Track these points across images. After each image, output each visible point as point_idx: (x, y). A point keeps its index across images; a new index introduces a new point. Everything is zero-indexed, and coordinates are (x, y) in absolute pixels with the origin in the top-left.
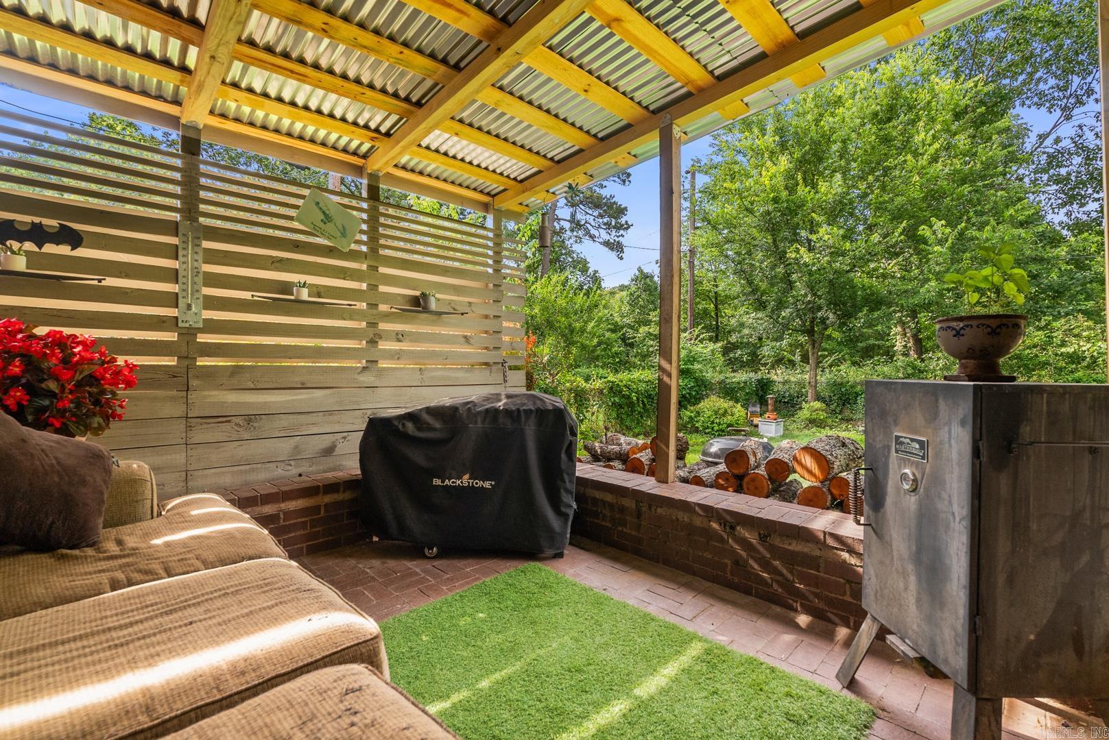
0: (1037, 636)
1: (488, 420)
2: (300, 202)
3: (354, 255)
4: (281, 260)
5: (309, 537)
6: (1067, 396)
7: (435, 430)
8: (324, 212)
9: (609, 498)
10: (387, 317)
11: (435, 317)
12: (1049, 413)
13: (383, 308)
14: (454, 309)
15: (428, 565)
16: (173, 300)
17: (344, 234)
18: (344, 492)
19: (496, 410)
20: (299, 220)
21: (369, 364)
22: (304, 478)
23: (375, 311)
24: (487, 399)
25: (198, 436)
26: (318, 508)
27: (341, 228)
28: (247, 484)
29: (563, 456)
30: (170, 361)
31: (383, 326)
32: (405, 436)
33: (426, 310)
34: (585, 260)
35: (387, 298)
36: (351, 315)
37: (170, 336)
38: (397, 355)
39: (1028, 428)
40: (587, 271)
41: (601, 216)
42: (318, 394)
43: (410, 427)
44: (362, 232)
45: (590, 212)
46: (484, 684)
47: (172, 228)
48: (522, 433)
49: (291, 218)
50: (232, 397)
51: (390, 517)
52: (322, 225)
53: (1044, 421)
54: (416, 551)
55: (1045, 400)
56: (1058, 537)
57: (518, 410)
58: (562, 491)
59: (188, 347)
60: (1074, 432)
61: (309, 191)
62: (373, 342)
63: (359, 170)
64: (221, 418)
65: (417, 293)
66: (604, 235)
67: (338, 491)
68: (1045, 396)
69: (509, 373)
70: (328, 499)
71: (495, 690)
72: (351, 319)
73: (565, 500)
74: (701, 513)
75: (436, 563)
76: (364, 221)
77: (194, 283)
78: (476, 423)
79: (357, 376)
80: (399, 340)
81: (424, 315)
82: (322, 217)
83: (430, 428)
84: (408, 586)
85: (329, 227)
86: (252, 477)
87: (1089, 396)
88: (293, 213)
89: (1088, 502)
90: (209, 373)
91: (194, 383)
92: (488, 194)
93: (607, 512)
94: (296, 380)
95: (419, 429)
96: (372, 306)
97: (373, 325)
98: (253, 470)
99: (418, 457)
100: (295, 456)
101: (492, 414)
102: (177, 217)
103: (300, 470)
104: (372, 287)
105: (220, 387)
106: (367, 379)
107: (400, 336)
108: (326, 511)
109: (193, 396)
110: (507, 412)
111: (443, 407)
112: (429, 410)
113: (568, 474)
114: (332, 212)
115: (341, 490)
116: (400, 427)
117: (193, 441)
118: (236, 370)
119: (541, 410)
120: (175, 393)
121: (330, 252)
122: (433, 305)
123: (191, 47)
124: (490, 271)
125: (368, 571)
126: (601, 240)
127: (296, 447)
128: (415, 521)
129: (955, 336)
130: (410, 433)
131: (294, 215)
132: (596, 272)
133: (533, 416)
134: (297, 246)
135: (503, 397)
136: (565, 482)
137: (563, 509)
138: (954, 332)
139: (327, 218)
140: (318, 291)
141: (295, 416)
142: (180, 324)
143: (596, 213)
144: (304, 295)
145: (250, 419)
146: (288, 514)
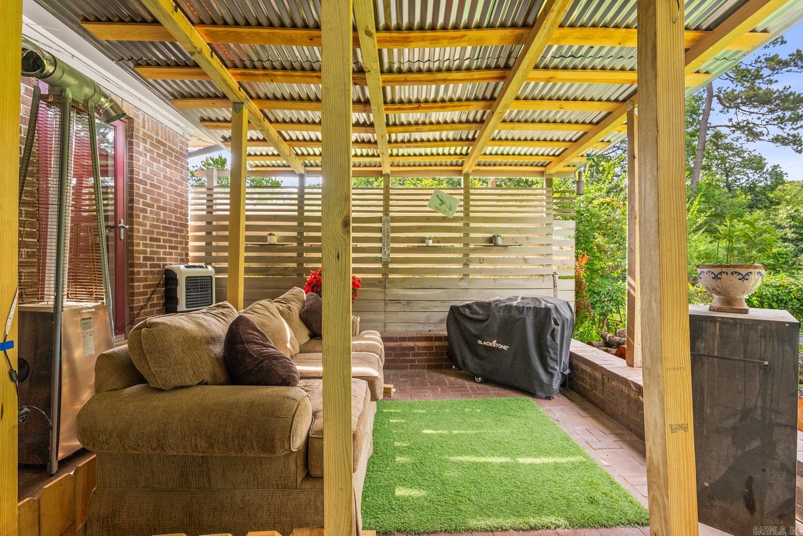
0: (710, 484)
1: (506, 311)
2: (429, 197)
3: (456, 219)
4: (421, 227)
5: (428, 360)
6: (738, 326)
7: (479, 314)
8: (441, 200)
9: (589, 370)
10: (474, 250)
11: (504, 248)
12: (721, 337)
13: (472, 246)
14: (516, 243)
15: (474, 385)
16: (380, 250)
17: (450, 209)
18: (444, 341)
19: (511, 306)
20: (429, 206)
21: (464, 277)
22: (431, 333)
23: (467, 248)
24: (510, 299)
25: (390, 308)
26: (432, 347)
27: (449, 206)
28: (407, 331)
29: (549, 337)
30: (380, 276)
31: (472, 256)
32: (465, 316)
33: (496, 245)
34: (761, 157)
35: (475, 240)
36: (455, 250)
37: (379, 266)
38: (480, 271)
39: (703, 345)
40: (762, 168)
41: (771, 111)
42: (438, 291)
43: (467, 312)
44: (460, 206)
45: (756, 110)
46: (455, 432)
47: (379, 220)
48: (524, 320)
49: (425, 206)
50: (401, 292)
51: (459, 357)
52: (439, 206)
53: (716, 341)
54: (471, 377)
55: (718, 327)
56: (731, 422)
57: (523, 307)
58: (548, 358)
59: (386, 271)
60: (745, 352)
61: (433, 191)
62: (466, 265)
63: (460, 172)
64: (397, 301)
65: (491, 235)
66: (774, 131)
67: (441, 341)
68: (718, 324)
69: (558, 281)
70: (437, 344)
71: (456, 435)
72: (454, 253)
73: (551, 365)
74: (634, 388)
75: (479, 385)
76: (461, 200)
77: (387, 242)
78: (499, 312)
79: (457, 283)
80: (481, 263)
81: (496, 248)
82: (440, 202)
83: (477, 313)
84: (458, 391)
85: (444, 207)
86: (409, 329)
87: (760, 327)
88: (426, 203)
89: (759, 403)
90: (394, 281)
91: (387, 285)
92: (542, 166)
93: (588, 379)
94: (428, 284)
95: (472, 313)
96: (466, 245)
97: (466, 255)
98: (409, 326)
99: (472, 328)
100: (427, 322)
101: (509, 308)
102: (381, 215)
103: (429, 329)
104: (466, 235)
105: (397, 287)
106: (463, 284)
107: (481, 261)
108: (436, 349)
109: (387, 291)
110: (517, 308)
111: (484, 303)
112: (477, 304)
113: (553, 349)
114: (444, 199)
115: (443, 340)
116: (463, 311)
117: (387, 310)
118: (403, 280)
119: (537, 308)
120: (381, 289)
121: (444, 219)
122: (500, 241)
123: (392, 134)
124: (544, 215)
125: (447, 381)
126: (771, 137)
127: (428, 317)
128: (471, 362)
129: (713, 278)
130: (468, 315)
131: (427, 204)
132: (775, 167)
133: (532, 310)
134: (428, 219)
135: (520, 298)
136: (550, 353)
137: (550, 370)
138: (713, 275)
139: (442, 202)
140: (438, 240)
141: (428, 302)
142: (383, 260)
143: (765, 109)
144: (430, 243)
145: (409, 302)
146: (419, 348)
